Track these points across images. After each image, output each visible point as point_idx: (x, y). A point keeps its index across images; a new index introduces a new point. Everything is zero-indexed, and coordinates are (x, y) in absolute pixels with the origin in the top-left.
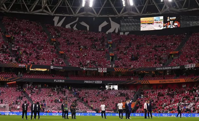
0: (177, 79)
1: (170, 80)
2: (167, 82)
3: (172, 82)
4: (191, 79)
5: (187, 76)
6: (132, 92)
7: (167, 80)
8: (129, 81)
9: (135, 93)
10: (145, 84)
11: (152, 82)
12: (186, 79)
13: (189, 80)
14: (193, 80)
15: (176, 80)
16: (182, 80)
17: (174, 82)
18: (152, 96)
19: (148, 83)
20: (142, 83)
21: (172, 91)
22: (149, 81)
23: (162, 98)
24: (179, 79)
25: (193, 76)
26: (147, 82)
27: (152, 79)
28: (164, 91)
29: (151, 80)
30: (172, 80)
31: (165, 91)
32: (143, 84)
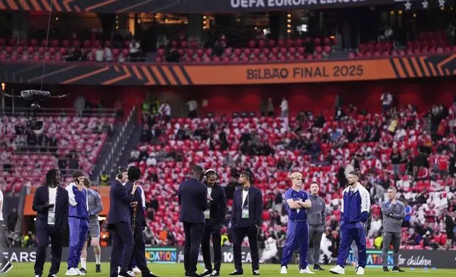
0: (348, 64)
1: (309, 66)
2: (290, 79)
3: (318, 79)
4: (426, 61)
5: (404, 42)
6: (95, 130)
7: (290, 67)
8: (74, 66)
9: (111, 134)
10: (168, 88)
11: (205, 74)
12: (397, 62)
13: (413, 65)
14: (439, 70)
15: (340, 64)
16: (374, 69)
17: (332, 78)
18: (206, 154)
19: (185, 82)
20: (152, 82)
21: (319, 124)
22: (188, 69)
23: (264, 164)
24: (356, 63)
25: (439, 45)
26: (176, 78)
27: (207, 59)
28: (270, 125)
29: (202, 63)
30: (321, 65)
31: (279, 127)
32: (158, 89)
